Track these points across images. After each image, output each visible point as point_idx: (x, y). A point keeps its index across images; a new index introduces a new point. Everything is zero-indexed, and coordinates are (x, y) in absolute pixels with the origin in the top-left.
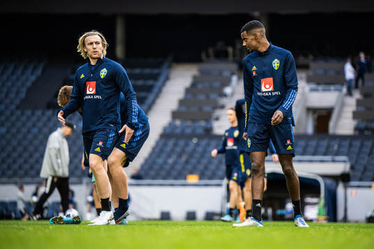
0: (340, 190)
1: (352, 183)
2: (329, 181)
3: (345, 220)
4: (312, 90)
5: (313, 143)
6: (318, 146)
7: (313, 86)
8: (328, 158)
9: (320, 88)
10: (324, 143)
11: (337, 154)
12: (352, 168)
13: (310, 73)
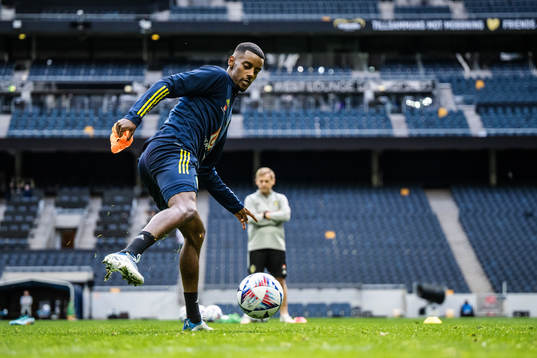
0: (86, 293)
1: (96, 287)
2: (77, 287)
3: (90, 318)
4: (60, 213)
5: (62, 256)
6: (66, 258)
7: (60, 210)
8: (75, 267)
9: (67, 210)
10: (71, 256)
11: (83, 264)
12: (95, 276)
13: (58, 199)
